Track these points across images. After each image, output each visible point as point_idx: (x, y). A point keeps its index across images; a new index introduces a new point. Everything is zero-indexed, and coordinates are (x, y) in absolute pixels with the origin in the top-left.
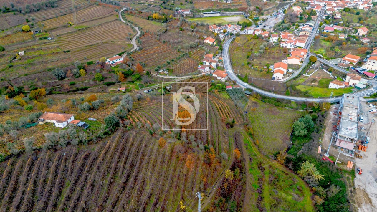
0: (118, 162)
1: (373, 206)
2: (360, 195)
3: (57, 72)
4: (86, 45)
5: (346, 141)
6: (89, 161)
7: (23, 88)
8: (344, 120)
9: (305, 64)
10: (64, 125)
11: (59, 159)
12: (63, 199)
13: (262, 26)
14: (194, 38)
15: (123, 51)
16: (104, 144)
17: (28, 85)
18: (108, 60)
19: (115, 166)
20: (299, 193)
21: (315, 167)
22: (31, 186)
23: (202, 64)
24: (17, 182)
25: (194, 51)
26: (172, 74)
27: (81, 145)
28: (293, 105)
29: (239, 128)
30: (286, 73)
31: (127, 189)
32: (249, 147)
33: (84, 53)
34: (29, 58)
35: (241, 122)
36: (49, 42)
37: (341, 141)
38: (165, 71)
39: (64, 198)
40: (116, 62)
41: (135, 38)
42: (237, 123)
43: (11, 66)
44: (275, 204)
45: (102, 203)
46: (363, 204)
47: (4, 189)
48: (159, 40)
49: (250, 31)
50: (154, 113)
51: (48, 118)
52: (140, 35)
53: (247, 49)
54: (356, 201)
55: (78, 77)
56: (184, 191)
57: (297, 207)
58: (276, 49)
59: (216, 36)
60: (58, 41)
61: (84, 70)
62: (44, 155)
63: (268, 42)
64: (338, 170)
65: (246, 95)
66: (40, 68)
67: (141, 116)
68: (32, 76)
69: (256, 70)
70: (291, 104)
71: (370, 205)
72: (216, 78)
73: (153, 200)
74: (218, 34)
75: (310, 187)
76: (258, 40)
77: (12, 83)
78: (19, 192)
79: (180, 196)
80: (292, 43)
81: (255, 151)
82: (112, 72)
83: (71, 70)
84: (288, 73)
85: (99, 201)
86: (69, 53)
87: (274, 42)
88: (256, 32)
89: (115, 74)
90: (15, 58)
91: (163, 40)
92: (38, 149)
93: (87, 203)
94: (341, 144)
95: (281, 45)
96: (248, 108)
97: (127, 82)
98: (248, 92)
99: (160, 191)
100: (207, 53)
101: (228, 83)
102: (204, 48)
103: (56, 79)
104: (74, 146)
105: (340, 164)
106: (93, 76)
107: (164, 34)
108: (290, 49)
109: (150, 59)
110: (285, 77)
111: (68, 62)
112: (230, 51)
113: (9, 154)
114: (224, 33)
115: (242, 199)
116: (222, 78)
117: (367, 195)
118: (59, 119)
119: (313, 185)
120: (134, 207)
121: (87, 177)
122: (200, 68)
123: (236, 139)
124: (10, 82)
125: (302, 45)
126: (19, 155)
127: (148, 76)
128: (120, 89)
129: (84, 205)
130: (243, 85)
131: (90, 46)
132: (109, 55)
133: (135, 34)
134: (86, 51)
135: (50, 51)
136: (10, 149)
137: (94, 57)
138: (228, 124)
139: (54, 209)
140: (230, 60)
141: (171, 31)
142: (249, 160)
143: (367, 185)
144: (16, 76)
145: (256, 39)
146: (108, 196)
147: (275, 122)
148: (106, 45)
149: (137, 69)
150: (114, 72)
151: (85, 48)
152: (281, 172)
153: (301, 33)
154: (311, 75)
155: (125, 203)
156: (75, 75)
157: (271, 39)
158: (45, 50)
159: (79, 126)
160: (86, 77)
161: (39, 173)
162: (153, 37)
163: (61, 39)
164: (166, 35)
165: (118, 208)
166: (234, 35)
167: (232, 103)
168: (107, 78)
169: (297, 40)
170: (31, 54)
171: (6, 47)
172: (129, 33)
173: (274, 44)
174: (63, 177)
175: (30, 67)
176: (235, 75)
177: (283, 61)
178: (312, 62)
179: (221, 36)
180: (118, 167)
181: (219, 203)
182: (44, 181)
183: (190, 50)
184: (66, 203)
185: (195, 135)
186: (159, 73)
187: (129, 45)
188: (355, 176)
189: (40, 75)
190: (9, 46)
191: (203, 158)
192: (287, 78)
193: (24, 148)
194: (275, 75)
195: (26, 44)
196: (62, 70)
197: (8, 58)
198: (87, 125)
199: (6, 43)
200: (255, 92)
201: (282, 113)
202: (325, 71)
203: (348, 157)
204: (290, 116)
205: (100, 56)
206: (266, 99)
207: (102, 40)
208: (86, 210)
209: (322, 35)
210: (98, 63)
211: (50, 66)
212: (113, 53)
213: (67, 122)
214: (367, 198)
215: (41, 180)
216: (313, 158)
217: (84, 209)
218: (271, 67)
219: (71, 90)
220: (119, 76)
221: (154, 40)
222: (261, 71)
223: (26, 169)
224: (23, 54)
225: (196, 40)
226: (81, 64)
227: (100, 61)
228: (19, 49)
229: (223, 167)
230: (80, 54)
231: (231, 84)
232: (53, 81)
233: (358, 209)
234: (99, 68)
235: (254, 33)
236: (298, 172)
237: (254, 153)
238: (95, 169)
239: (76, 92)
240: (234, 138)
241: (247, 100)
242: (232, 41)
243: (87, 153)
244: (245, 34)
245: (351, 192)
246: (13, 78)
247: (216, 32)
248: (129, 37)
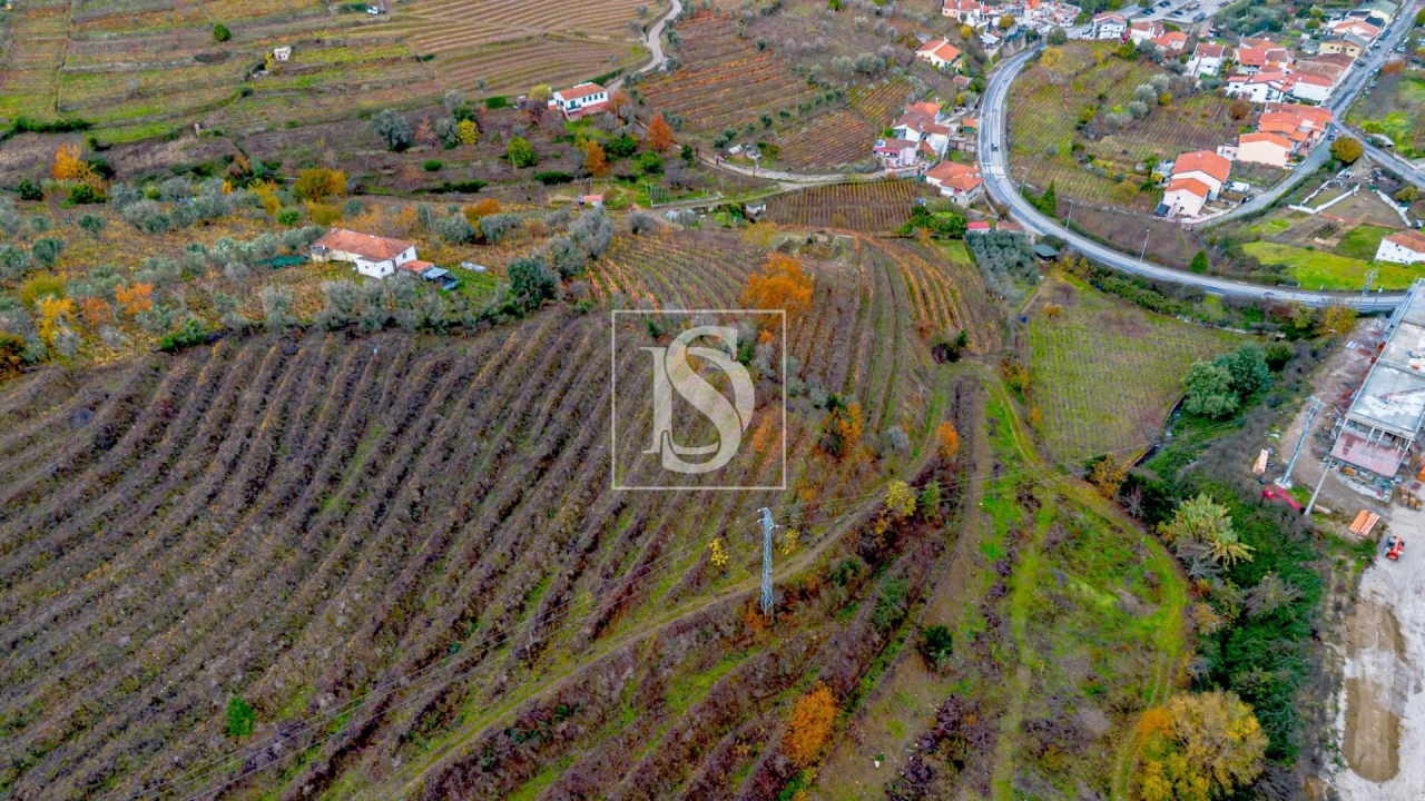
0: (534, 398)
1: (1404, 659)
2: (1368, 622)
3: (385, 121)
4: (490, 40)
5: (1370, 443)
6: (444, 381)
7: (279, 165)
8: (1386, 370)
9: (1308, 168)
10: (383, 270)
11: (359, 363)
12: (358, 467)
13: (1167, 10)
14: (878, 40)
15: (611, 71)
16: (501, 342)
17: (294, 157)
18: (558, 96)
19: (524, 409)
20: (1144, 590)
21: (1229, 519)
22: (274, 418)
23: (890, 134)
24: (234, 402)
25: (872, 86)
26: (775, 164)
27: (428, 333)
28: (1210, 310)
29: (981, 367)
30: (1220, 196)
31: (552, 478)
32: (1000, 429)
33: (481, 66)
34: (303, 71)
35: (992, 346)
36: (369, 23)
37: (1351, 440)
38: (749, 149)
39: (360, 465)
40: (584, 105)
41: (661, 24)
42: (978, 350)
43: (246, 94)
44: (1048, 613)
45: (468, 500)
46: (1368, 650)
47: (199, 413)
48: (745, 39)
49: (1110, 27)
50: (676, 274)
51: (337, 244)
52: (680, 17)
53: (1083, 96)
54: (1345, 637)
55: (453, 145)
56: (732, 515)
57: (1126, 632)
58: (1202, 102)
59: (966, 39)
60: (400, 19)
61: (474, 125)
62: (318, 346)
63: (1175, 76)
64: (1309, 533)
65: (1038, 259)
66: (335, 104)
67: (630, 279)
68: (309, 131)
69: (1100, 176)
70: (1204, 304)
71: (1394, 656)
72: (936, 191)
73: (628, 522)
74: (975, 33)
75: (1191, 578)
76: (1135, 64)
77: (248, 145)
78: (239, 426)
79: (716, 527)
80: (1274, 84)
81: (1022, 444)
82: (567, 137)
83: (432, 122)
84: (1226, 196)
85: (462, 494)
86: (430, 62)
87: (1203, 76)
88: (1134, 31)
89: (576, 148)
90: (262, 67)
91: (760, 38)
92: (300, 327)
93: (426, 491)
94: (1351, 450)
95: (1230, 89)
96: (1033, 307)
97: (612, 178)
98: (1047, 251)
99: (655, 502)
100: (918, 98)
101: (980, 213)
102: (910, 78)
103: (383, 148)
104: (406, 332)
105: (1326, 516)
106: (502, 146)
107: (768, 19)
108: (1259, 107)
109: (704, 105)
110: (1211, 209)
111: (423, 93)
112: (1012, 97)
113: (217, 326)
114: (1003, 27)
115: (933, 581)
116: (957, 190)
117: (1397, 625)
118: (372, 252)
119: (1203, 572)
120: (563, 530)
121: (433, 422)
122: (882, 150)
123: (958, 397)
124: (239, 144)
125: (1318, 92)
126: (246, 332)
127: (686, 162)
128: (586, 199)
129: (418, 494)
130: (1034, 224)
131: (503, 43)
132: (563, 80)
133: (661, 11)
134: (488, 61)
135: (373, 54)
136: (222, 312)
137: (511, 84)
138: (944, 346)
139: (329, 488)
140: (1008, 131)
141: (795, 10)
142: (991, 469)
143: (1409, 594)
144: (261, 125)
145: (1130, 58)
146: (491, 487)
147: (1125, 360)
148: (556, 43)
149: (651, 135)
150: (571, 138)
151: (485, 49)
152: (1098, 520)
153: (1325, 49)
154: (1320, 208)
155: (540, 512)
156: (444, 138)
157: (1191, 64)
158: (356, 46)
159: (429, 280)
160: (479, 150)
161: (299, 390)
162: (725, 25)
163: (411, 14)
164: (774, 23)
165: (514, 521)
166: (1044, 40)
167: (976, 280)
168: (546, 158)
169: (1298, 72)
170: (311, 57)
171: (234, 28)
172: (641, 6)
173: (1198, 84)
174: (363, 411)
175: (305, 100)
176: (1013, 185)
177: (1220, 149)
178: (1340, 159)
179: (989, 38)
180: (534, 411)
181: (844, 572)
182: (311, 412)
183: (854, 83)
184: (367, 480)
185: (804, 361)
186: (728, 157)
187: (635, 49)
188: (1370, 562)
189: (332, 130)
190: (244, 26)
191: (817, 433)
192: (1220, 213)
193: (261, 316)
194: (1169, 199)
195: (297, 25)
196: (403, 118)
197: (239, 66)
198: (452, 280)
199: (235, 15)
200: (1071, 249)
201: (1160, 334)
202: (1385, 198)
203: (1367, 497)
204: (1187, 347)
205: (533, 81)
206: (1109, 278)
207: (547, 27)
208: (419, 508)
209: (1416, 62)
210: (523, 104)
211: (367, 103)
212: (576, 74)
213: (394, 262)
214: (1393, 633)
215: (301, 410)
216: (1227, 488)
217: (414, 505)
218: (1163, 170)
219: (425, 185)
220: (587, 152)
221: (727, 37)
222: (1119, 180)
223: (262, 374)
224: (285, 57)
225: (885, 48)
226: (468, 103)
227: (531, 98)
228: (275, 38)
229: (888, 474)
230: (468, 69)
231: (988, 215)
232: (372, 153)
233: (1344, 663)
234: (523, 122)
235: (1125, 37)
236: (1161, 526)
237: (1016, 450)
238: (460, 405)
239: (440, 196)
240: (954, 393)
241: (1035, 277)
242: (1029, 60)
243: (442, 359)
244: (1088, 36)
245: (1338, 607)
246: (250, 130)
247: (970, 22)
248: (637, 22)
